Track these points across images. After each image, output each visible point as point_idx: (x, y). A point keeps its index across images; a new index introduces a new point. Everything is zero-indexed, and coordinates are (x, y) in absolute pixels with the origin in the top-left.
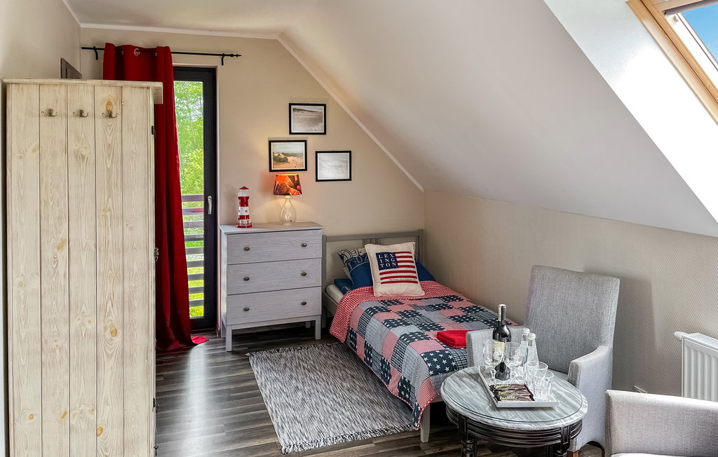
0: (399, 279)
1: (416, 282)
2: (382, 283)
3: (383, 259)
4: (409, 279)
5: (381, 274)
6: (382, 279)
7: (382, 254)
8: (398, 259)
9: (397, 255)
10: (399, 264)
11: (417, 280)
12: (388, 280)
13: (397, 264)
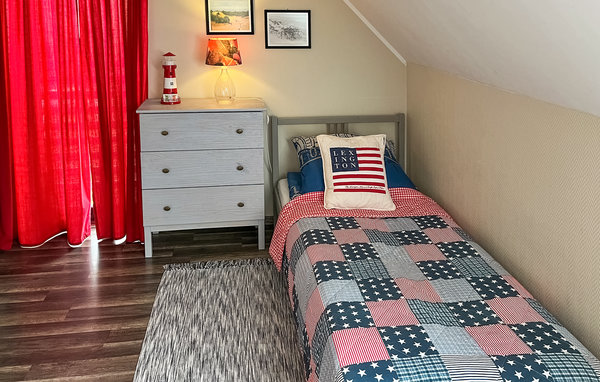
0: (359, 187)
1: (384, 192)
2: (335, 191)
3: (340, 157)
4: (373, 187)
5: (335, 177)
6: (335, 184)
7: (338, 150)
8: (359, 159)
9: (358, 152)
10: (360, 165)
11: (385, 189)
12: (343, 187)
13: (357, 166)
